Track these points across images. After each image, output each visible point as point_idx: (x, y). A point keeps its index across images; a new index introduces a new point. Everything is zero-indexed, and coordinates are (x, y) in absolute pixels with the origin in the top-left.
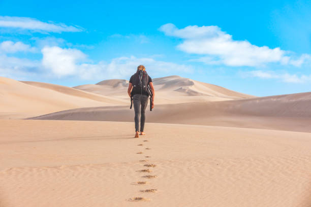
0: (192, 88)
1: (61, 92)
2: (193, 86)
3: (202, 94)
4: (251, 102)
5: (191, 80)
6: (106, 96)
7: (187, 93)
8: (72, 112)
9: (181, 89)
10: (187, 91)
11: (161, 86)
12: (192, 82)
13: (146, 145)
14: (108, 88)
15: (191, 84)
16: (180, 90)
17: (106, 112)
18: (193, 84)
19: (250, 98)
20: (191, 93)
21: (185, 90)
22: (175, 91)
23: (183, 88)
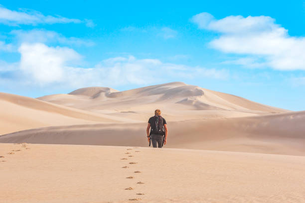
0: (201, 99)
1: (20, 104)
2: (202, 97)
3: (215, 108)
4: (282, 118)
5: (199, 88)
6: (83, 109)
7: (195, 105)
8: (35, 132)
9: (186, 100)
10: (194, 103)
11: (158, 96)
12: (201, 91)
13: (137, 178)
14: (84, 100)
15: (200, 93)
16: (186, 102)
17: (83, 133)
18: (203, 94)
19: (282, 113)
20: (200, 106)
21: (191, 102)
22: (178, 103)
23: (189, 99)
